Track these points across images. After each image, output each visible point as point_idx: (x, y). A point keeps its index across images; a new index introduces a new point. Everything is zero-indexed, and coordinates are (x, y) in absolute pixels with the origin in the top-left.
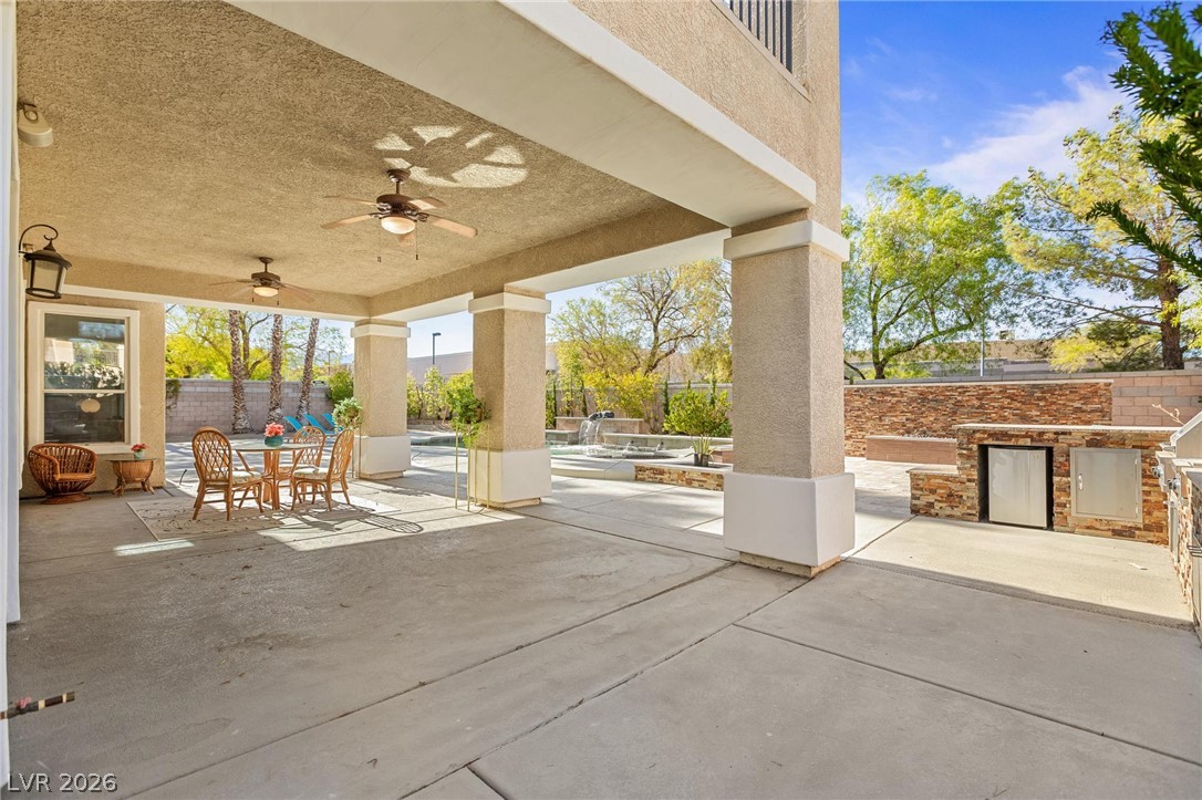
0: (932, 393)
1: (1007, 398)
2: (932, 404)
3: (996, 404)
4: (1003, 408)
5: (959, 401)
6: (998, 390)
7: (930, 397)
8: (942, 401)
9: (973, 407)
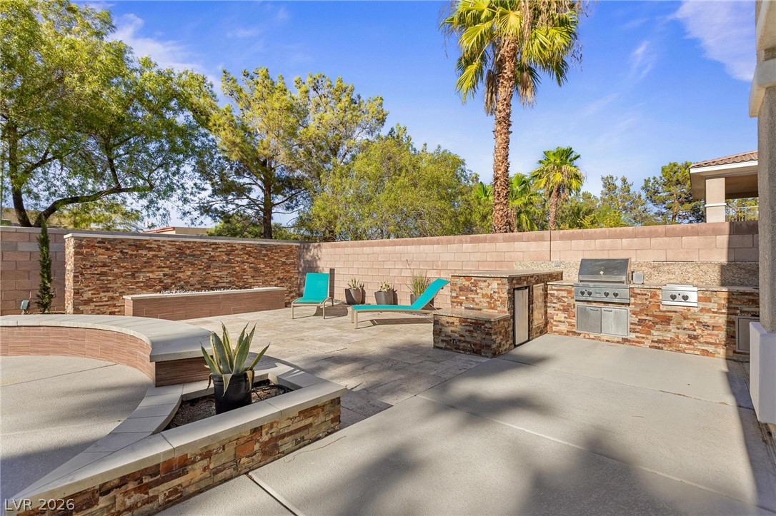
0: (189, 248)
1: (247, 254)
2: (190, 259)
3: (239, 259)
4: (243, 262)
5: (213, 257)
6: (240, 247)
7: (188, 252)
8: (198, 256)
9: (223, 261)
